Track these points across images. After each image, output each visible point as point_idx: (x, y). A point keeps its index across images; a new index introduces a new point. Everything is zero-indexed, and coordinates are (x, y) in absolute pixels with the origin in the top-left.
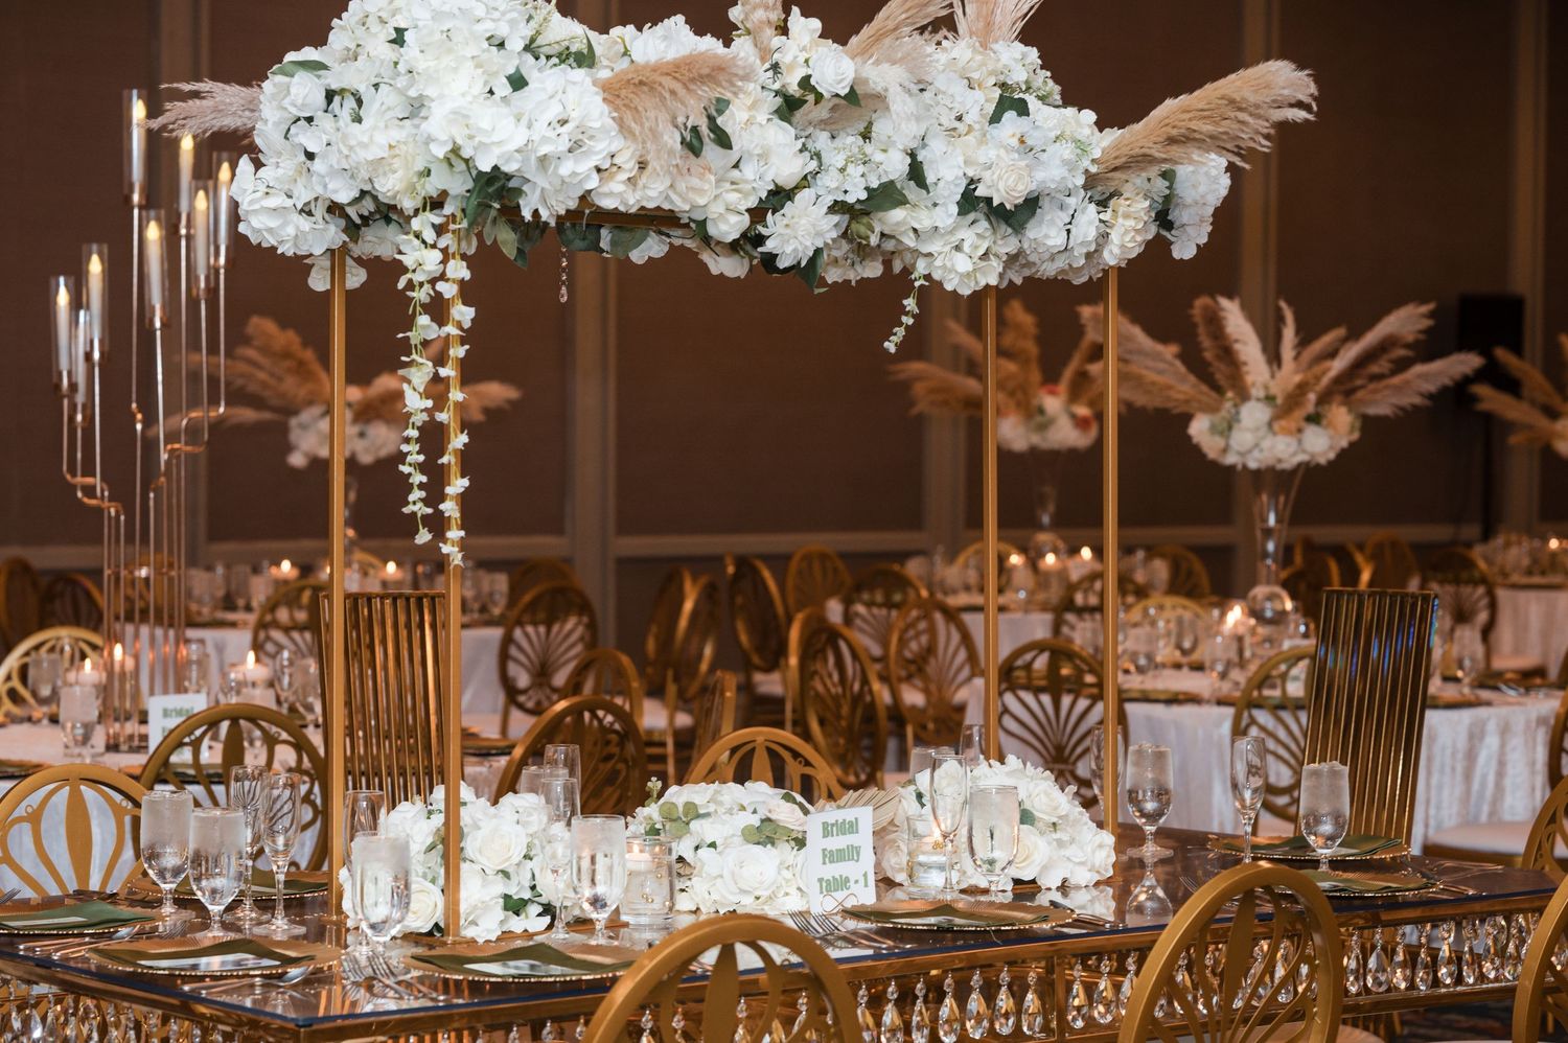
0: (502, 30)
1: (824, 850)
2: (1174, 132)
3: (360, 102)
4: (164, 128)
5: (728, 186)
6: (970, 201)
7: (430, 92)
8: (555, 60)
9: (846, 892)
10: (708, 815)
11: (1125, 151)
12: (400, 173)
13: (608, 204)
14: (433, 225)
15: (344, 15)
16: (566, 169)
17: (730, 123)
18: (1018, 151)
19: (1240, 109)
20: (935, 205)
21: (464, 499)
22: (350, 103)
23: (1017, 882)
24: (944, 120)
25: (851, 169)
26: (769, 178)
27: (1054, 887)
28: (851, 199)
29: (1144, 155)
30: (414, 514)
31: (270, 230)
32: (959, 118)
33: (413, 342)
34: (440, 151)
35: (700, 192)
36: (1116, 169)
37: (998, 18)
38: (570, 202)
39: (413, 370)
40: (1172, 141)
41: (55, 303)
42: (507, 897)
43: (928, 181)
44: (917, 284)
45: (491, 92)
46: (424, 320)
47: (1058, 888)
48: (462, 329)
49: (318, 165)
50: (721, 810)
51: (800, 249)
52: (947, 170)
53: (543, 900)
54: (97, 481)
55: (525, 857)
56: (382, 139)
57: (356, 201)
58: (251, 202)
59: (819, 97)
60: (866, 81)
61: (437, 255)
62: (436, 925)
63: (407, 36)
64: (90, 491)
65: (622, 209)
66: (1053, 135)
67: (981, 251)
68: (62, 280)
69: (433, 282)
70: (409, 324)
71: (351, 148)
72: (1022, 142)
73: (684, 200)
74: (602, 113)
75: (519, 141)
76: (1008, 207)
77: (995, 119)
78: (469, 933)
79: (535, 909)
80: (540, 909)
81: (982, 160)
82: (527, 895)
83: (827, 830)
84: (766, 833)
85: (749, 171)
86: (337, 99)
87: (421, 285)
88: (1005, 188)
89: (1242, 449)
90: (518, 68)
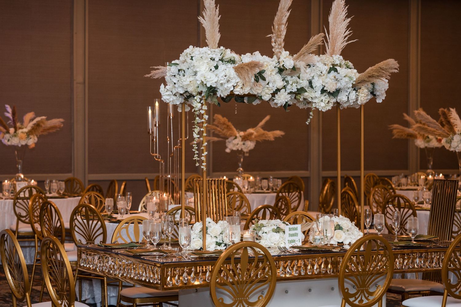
0: (214, 56)
1: (289, 234)
2: (370, 75)
3: (185, 72)
4: (151, 76)
5: (266, 88)
6: (323, 91)
7: (197, 70)
8: (226, 62)
9: (294, 243)
10: (266, 226)
11: (360, 79)
12: (192, 87)
13: (237, 93)
14: (200, 98)
15: (183, 53)
16: (226, 86)
17: (266, 75)
18: (334, 80)
19: (383, 70)
20: (316, 92)
21: (207, 156)
22: (183, 72)
23: (339, 243)
24: (318, 73)
25: (293, 84)
26: (275, 86)
27: (347, 244)
28: (293, 91)
29: (364, 80)
30: (196, 159)
31: (168, 99)
32: (321, 73)
33: (195, 123)
34: (199, 82)
35: (259, 90)
36: (359, 83)
37: (336, 49)
38: (228, 93)
39: (195, 129)
40: (370, 77)
41: (148, 113)
42: (217, 242)
43: (313, 87)
44: (313, 109)
45: (211, 70)
46: (197, 118)
47: (348, 244)
48: (206, 120)
49: (176, 86)
50: (269, 225)
51: (282, 102)
52: (318, 84)
53: (225, 243)
54: (157, 155)
55: (221, 233)
56: (189, 80)
57: (184, 93)
58: (163, 93)
59: (286, 69)
60: (296, 65)
61: (200, 105)
62: (201, 248)
63: (193, 58)
64: (156, 156)
65: (240, 94)
66: (343, 76)
67: (327, 102)
68: (150, 107)
69: (199, 110)
70: (195, 119)
71: (182, 82)
72: (335, 77)
73: (256, 92)
74: (234, 74)
75: (216, 80)
76: (331, 92)
77: (329, 72)
78: (208, 249)
79: (223, 245)
80: (224, 245)
81: (326, 82)
82: (221, 242)
83: (290, 229)
84: (278, 230)
85: (271, 85)
86: (180, 71)
87: (197, 111)
88: (331, 88)
89: (454, 147)
90: (217, 64)
